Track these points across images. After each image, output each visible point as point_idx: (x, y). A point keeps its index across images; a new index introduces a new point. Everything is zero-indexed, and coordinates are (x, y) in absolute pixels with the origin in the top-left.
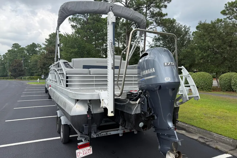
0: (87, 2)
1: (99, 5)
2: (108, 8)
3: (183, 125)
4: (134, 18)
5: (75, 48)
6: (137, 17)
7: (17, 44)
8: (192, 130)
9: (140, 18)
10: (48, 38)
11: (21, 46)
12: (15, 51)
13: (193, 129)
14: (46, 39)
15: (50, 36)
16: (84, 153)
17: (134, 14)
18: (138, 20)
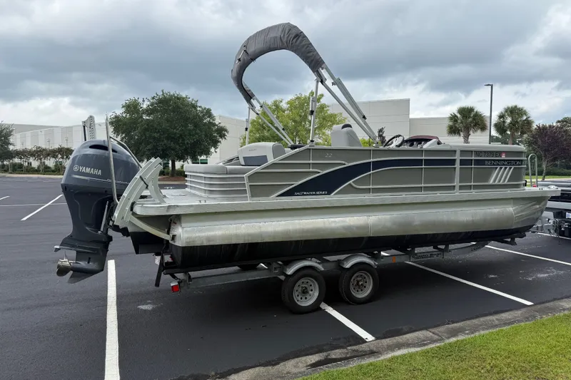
18: (277, 42)
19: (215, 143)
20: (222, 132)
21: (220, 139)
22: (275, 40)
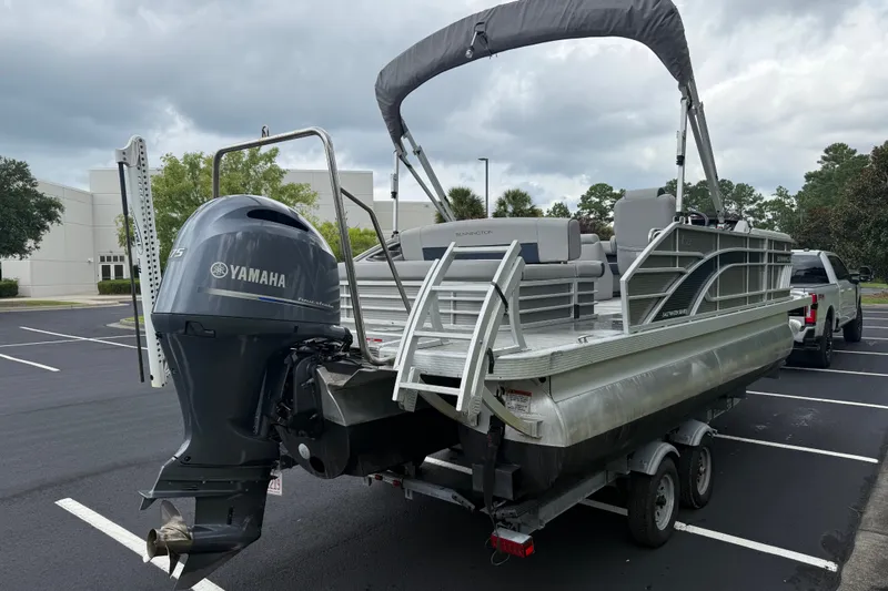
4: (583, 25)
7: (841, 145)
12: (832, 175)
18: (611, 21)
19: (36, 231)
20: (49, 209)
21: (48, 223)
22: (609, 15)
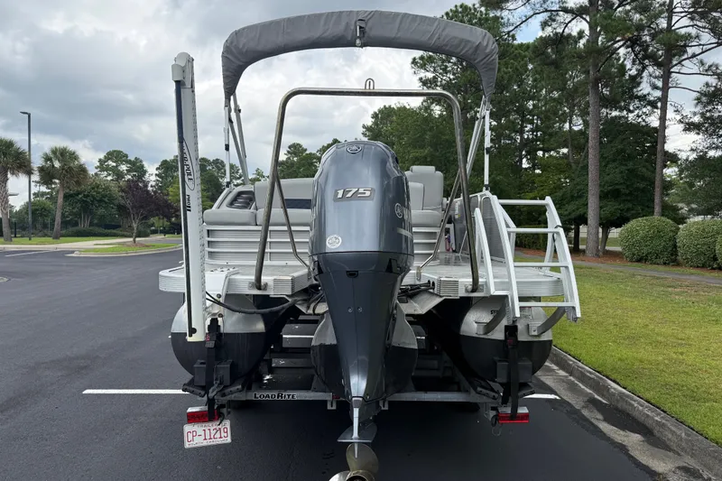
0: (289, 19)
1: (325, 24)
2: (352, 27)
3: (648, 416)
4: (446, 45)
5: (422, 147)
6: (456, 38)
7: (298, 144)
8: (670, 436)
9: (469, 41)
10: (369, 122)
11: (306, 150)
12: (293, 164)
13: (673, 433)
14: (364, 127)
15: (375, 116)
16: (208, 437)
17: (444, 33)
18: (462, 50)
22: (463, 44)
